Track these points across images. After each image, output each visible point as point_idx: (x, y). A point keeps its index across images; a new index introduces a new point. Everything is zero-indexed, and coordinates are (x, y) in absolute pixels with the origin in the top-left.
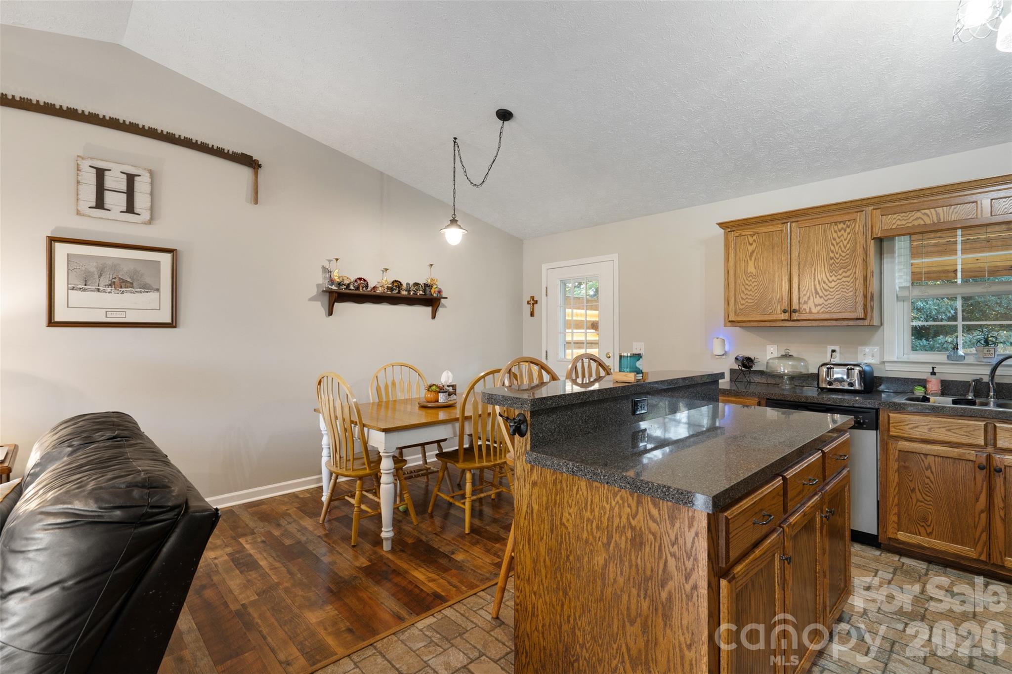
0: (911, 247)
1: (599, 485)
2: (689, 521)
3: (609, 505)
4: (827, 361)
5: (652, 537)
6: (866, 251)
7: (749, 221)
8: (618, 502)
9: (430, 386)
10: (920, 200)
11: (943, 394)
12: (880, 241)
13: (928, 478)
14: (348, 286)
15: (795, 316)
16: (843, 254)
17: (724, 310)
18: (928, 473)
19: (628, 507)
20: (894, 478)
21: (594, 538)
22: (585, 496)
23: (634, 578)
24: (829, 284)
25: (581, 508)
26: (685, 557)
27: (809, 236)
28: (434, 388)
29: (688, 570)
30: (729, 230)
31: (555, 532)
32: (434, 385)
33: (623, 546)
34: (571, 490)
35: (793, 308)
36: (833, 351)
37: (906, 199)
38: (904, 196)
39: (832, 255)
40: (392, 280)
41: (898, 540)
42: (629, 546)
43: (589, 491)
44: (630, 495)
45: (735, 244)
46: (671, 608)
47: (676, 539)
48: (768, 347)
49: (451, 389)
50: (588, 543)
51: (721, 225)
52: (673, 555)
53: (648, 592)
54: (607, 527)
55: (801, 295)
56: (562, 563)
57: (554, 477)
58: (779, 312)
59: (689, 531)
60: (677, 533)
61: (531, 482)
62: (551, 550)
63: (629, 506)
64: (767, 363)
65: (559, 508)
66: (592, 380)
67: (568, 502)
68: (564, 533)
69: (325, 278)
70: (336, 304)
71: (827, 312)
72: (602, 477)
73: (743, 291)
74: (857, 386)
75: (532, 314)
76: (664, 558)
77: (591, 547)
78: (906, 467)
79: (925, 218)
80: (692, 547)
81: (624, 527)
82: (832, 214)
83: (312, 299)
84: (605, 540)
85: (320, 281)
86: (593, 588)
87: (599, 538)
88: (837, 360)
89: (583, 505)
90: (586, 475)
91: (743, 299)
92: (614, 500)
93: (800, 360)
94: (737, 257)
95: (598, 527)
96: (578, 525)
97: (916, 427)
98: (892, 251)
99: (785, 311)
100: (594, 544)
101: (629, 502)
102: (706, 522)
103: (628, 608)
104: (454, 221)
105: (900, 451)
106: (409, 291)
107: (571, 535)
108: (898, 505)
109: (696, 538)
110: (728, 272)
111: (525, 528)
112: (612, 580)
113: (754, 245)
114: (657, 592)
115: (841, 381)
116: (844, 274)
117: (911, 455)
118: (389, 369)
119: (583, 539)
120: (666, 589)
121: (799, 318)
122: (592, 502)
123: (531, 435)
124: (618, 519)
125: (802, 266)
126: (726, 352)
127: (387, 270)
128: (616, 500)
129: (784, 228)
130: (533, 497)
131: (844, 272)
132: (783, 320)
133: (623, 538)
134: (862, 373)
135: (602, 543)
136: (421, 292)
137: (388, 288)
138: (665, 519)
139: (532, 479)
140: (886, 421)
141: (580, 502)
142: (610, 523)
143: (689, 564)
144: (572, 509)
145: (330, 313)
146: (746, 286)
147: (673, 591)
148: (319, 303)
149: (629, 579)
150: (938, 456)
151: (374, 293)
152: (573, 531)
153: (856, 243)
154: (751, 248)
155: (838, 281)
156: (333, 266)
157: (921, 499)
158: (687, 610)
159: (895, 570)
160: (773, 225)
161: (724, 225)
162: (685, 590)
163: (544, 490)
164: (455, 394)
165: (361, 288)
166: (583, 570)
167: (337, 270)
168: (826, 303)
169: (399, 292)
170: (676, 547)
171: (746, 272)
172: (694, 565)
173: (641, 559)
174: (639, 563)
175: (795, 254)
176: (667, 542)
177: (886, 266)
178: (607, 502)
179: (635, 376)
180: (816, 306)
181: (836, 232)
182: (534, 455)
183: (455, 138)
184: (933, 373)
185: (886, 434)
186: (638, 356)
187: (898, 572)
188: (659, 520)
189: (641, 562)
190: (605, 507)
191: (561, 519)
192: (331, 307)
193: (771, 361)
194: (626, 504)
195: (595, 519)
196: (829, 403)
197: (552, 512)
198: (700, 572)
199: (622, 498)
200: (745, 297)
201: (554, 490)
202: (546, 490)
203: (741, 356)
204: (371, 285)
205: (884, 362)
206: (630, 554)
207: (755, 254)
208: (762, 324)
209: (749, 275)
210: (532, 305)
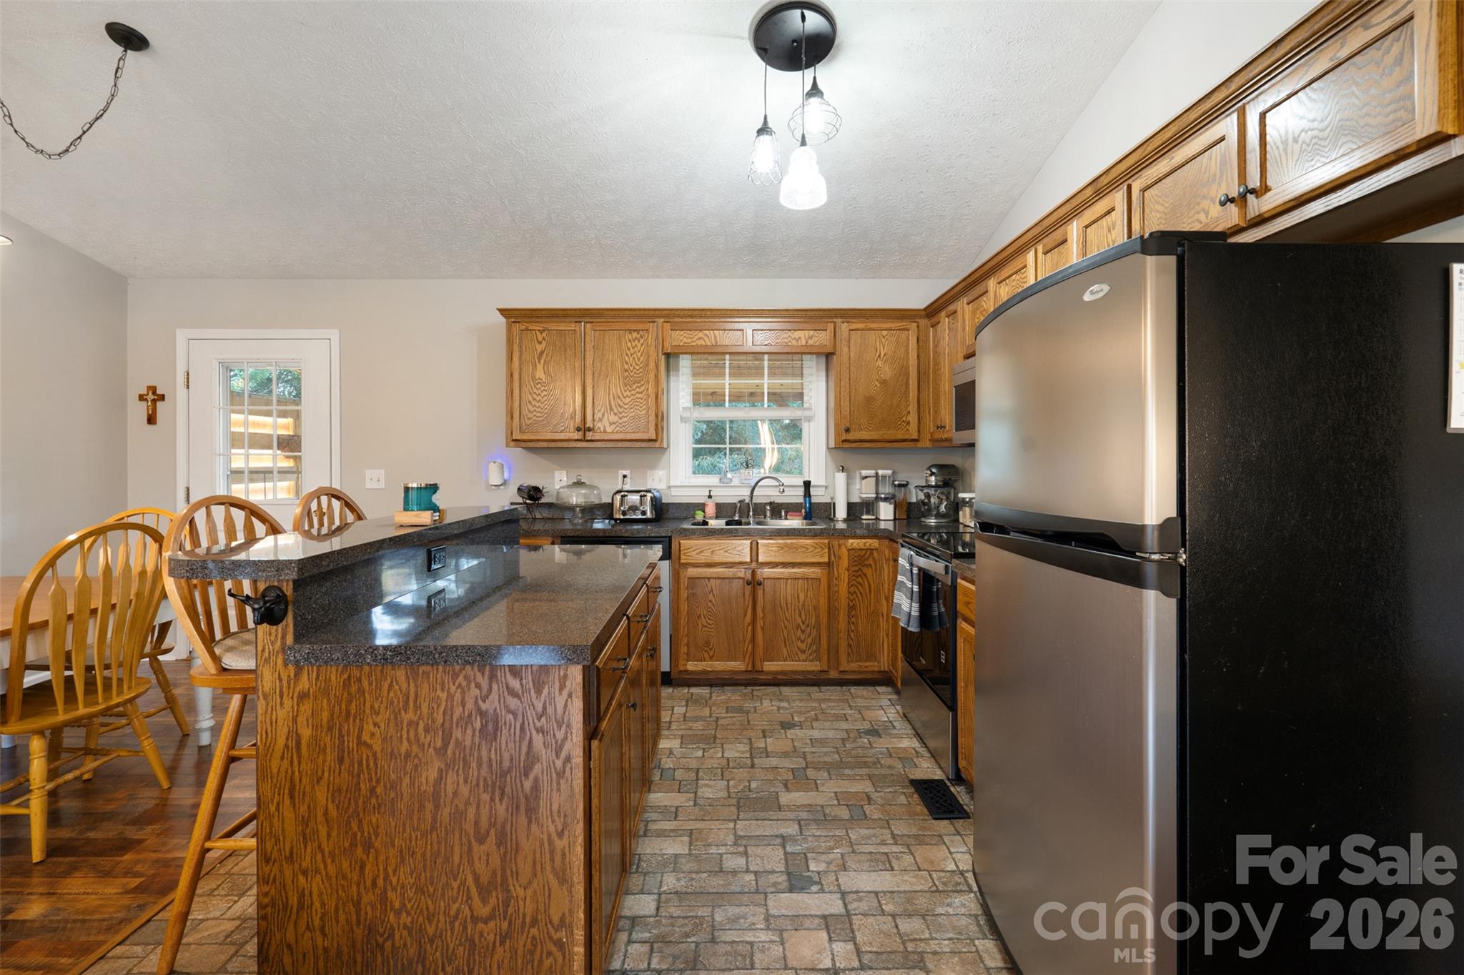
0: (693, 367)
1: (429, 668)
2: (560, 682)
3: (445, 694)
4: (619, 488)
5: (512, 718)
6: (657, 365)
7: (537, 312)
8: (460, 685)
10: (702, 320)
11: (717, 517)
12: (668, 355)
13: (711, 601)
15: (589, 435)
16: (637, 368)
17: (507, 426)
18: (711, 597)
19: (476, 687)
20: (684, 607)
21: (421, 746)
22: (404, 691)
23: (485, 780)
24: (623, 400)
25: (397, 711)
26: (555, 728)
27: (604, 342)
29: (560, 741)
30: (513, 320)
31: (347, 761)
33: (468, 743)
34: (379, 687)
35: (587, 426)
36: (625, 476)
37: (691, 316)
38: (690, 313)
39: (626, 367)
41: (686, 671)
42: (477, 739)
43: (411, 681)
44: (479, 671)
45: (521, 339)
46: (537, 798)
47: (544, 708)
48: (557, 473)
50: (410, 756)
51: (503, 312)
52: (540, 730)
53: (506, 789)
54: (443, 725)
55: (596, 411)
56: (360, 803)
57: (346, 676)
58: (572, 430)
59: (560, 694)
60: (545, 701)
61: (296, 695)
62: (339, 790)
63: (478, 686)
64: (558, 493)
65: (354, 721)
66: (334, 527)
67: (372, 707)
68: (364, 756)
71: (621, 432)
72: (437, 656)
73: (530, 402)
74: (649, 515)
75: (151, 420)
76: (528, 738)
77: (416, 761)
78: (694, 594)
79: (706, 338)
80: (564, 713)
81: (470, 716)
82: (626, 320)
84: (439, 743)
86: (419, 819)
87: (429, 744)
88: (627, 487)
89: (401, 704)
90: (408, 659)
91: (529, 411)
92: (454, 684)
93: (592, 487)
94: (523, 358)
95: (427, 730)
96: (391, 737)
97: (701, 552)
98: (677, 370)
99: (578, 429)
100: (421, 755)
101: (477, 681)
102: (581, 677)
103: (477, 823)
105: (689, 578)
107: (379, 755)
108: (687, 635)
109: (569, 700)
110: (512, 375)
111: (282, 774)
112: (451, 795)
113: (544, 344)
114: (519, 785)
115: (633, 509)
116: (638, 390)
117: (698, 580)
119: (400, 755)
120: (531, 776)
121: (593, 438)
122: (416, 696)
123: (295, 618)
124: (461, 708)
125: (596, 375)
126: (505, 481)
128: (457, 683)
129: (577, 328)
130: (301, 719)
131: (637, 387)
132: (576, 440)
133: (469, 732)
134: (654, 499)
135: (435, 748)
138: (529, 689)
139: (297, 690)
140: (677, 548)
141: (396, 701)
142: (448, 717)
143: (560, 735)
144: (380, 716)
146: (535, 396)
147: (540, 775)
149: (478, 785)
150: (718, 578)
152: (383, 749)
153: (649, 357)
154: (539, 348)
155: (632, 397)
157: (706, 624)
158: (559, 790)
159: (687, 702)
160: (565, 322)
161: (506, 313)
162: (555, 768)
163: (325, 700)
166: (402, 799)
168: (620, 421)
170: (543, 719)
171: (534, 378)
172: (567, 732)
173: (496, 750)
174: (493, 756)
175: (589, 361)
176: (532, 717)
177: (672, 384)
178: (443, 690)
179: (432, 516)
180: (611, 424)
181: (630, 341)
182: (306, 648)
184: (710, 497)
185: (677, 563)
186: (434, 488)
187: (690, 703)
188: (520, 692)
189: (496, 754)
190: (438, 697)
191: (359, 737)
193: (561, 490)
194: (473, 685)
195: (422, 719)
196: (627, 535)
197: (340, 730)
198: (574, 740)
199: (466, 678)
200: (532, 409)
201: (345, 695)
202: (329, 700)
203: (525, 485)
205: (669, 487)
206: (478, 749)
207: (544, 355)
208: (553, 445)
209: (539, 382)
210: (150, 404)
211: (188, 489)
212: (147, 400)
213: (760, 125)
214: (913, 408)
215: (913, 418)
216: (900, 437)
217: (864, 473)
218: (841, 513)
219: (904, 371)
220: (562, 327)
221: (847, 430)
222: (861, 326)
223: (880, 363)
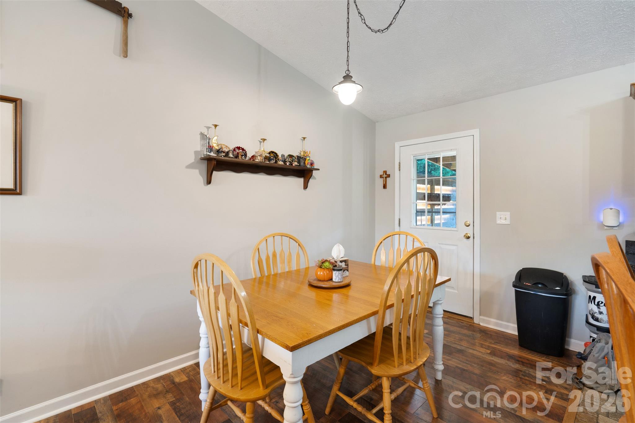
9: (324, 262)
14: (227, 154)
28: (327, 264)
32: (326, 261)
40: (269, 151)
49: (343, 265)
69: (203, 145)
70: (214, 172)
75: (385, 187)
83: (190, 166)
85: (198, 148)
104: (347, 78)
106: (285, 162)
118: (270, 240)
127: (264, 140)
136: (296, 163)
137: (266, 158)
145: (209, 182)
148: (196, 172)
151: (254, 162)
156: (211, 133)
164: (348, 270)
165: (240, 157)
167: (216, 138)
169: (276, 162)
192: (209, 175)
204: (249, 155)
210: (384, 179)
211: (400, 219)
212: (383, 177)
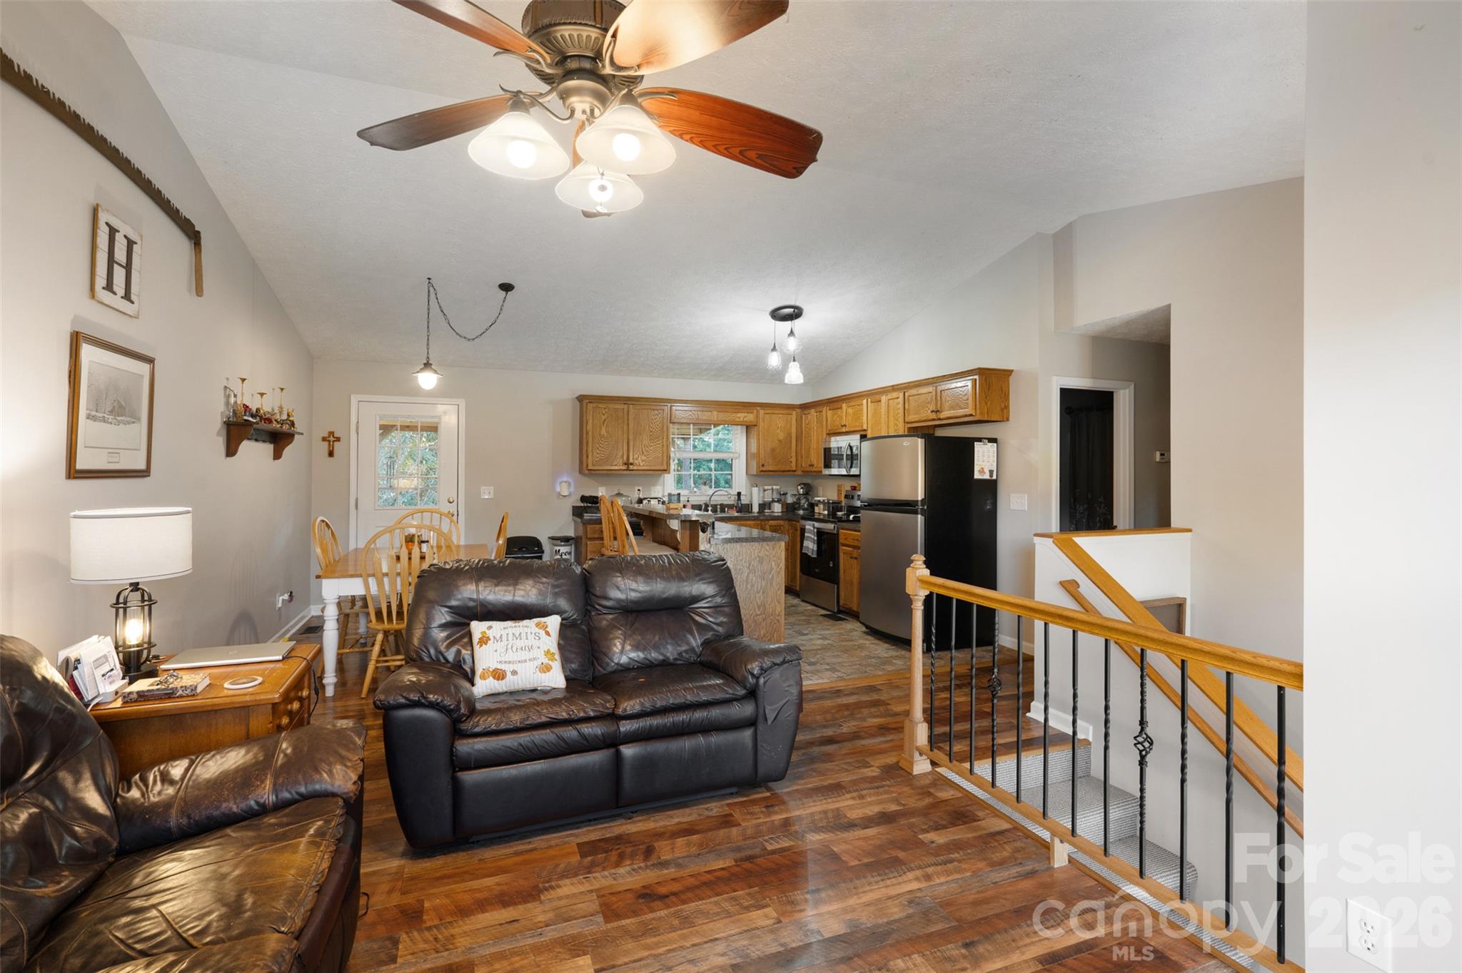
4: (637, 496)
6: (668, 429)
7: (603, 398)
15: (631, 467)
16: (657, 430)
24: (650, 448)
27: (639, 416)
30: (589, 401)
35: (630, 462)
36: (639, 490)
39: (651, 429)
45: (594, 413)
48: (600, 488)
55: (635, 454)
58: (621, 464)
71: (646, 466)
73: (597, 448)
75: (331, 454)
79: (693, 415)
82: (652, 404)
93: (628, 497)
94: (595, 423)
99: (625, 464)
104: (427, 365)
113: (606, 415)
116: (657, 442)
121: (633, 469)
125: (635, 435)
126: (571, 493)
129: (625, 407)
132: (623, 470)
145: (232, 454)
146: (600, 445)
153: (663, 424)
154: (603, 417)
155: (654, 446)
160: (617, 403)
168: (648, 460)
171: (600, 435)
175: (631, 426)
180: (642, 461)
181: (654, 415)
183: (429, 279)
200: (598, 452)
203: (587, 495)
207: (606, 422)
208: (609, 472)
209: (602, 437)
210: (330, 443)
211: (357, 500)
212: (328, 441)
213: (772, 347)
214: (793, 454)
215: (793, 460)
216: (787, 469)
217: (766, 487)
218: (756, 509)
219: (789, 435)
220: (617, 406)
221: (763, 465)
222: (770, 412)
223: (778, 431)
